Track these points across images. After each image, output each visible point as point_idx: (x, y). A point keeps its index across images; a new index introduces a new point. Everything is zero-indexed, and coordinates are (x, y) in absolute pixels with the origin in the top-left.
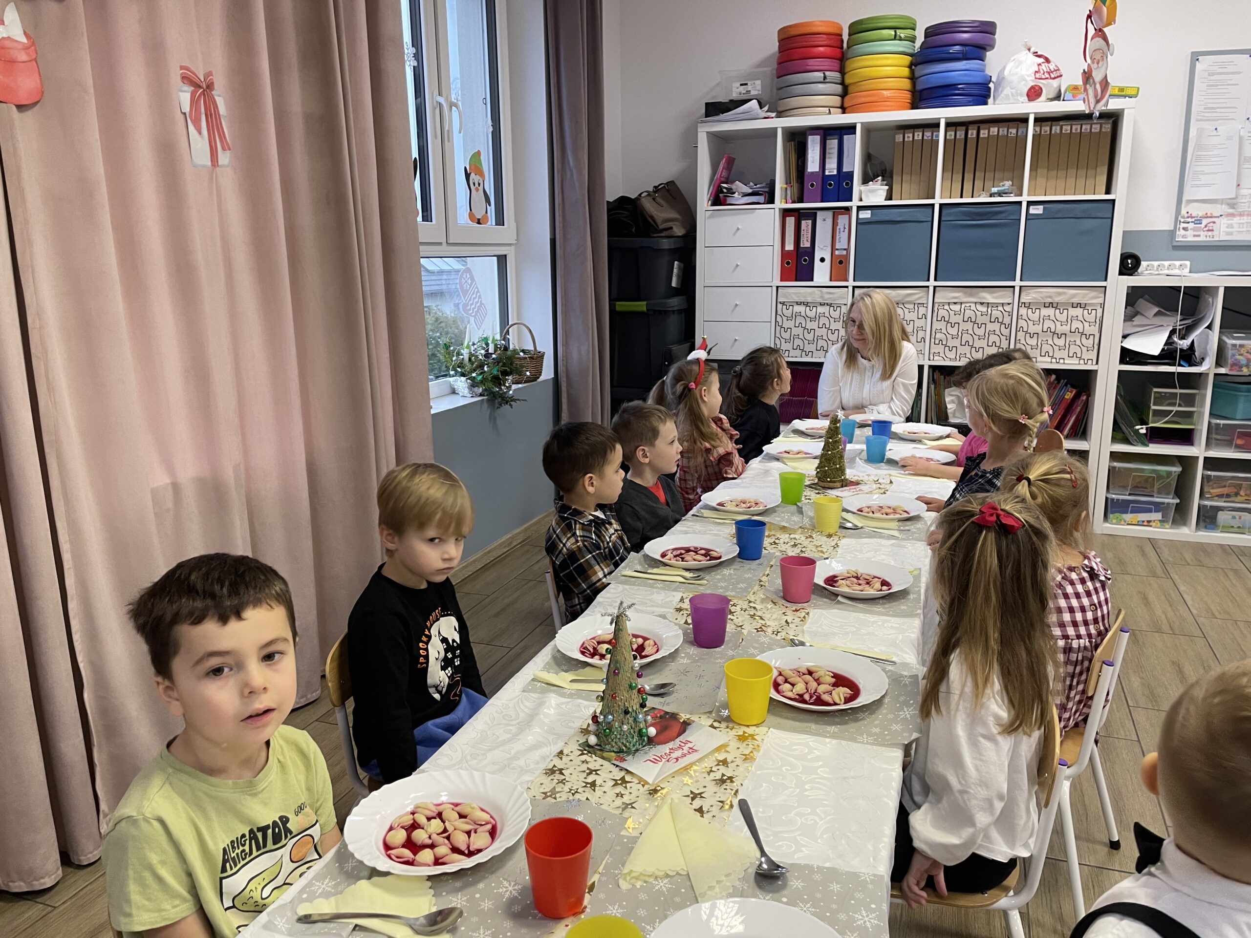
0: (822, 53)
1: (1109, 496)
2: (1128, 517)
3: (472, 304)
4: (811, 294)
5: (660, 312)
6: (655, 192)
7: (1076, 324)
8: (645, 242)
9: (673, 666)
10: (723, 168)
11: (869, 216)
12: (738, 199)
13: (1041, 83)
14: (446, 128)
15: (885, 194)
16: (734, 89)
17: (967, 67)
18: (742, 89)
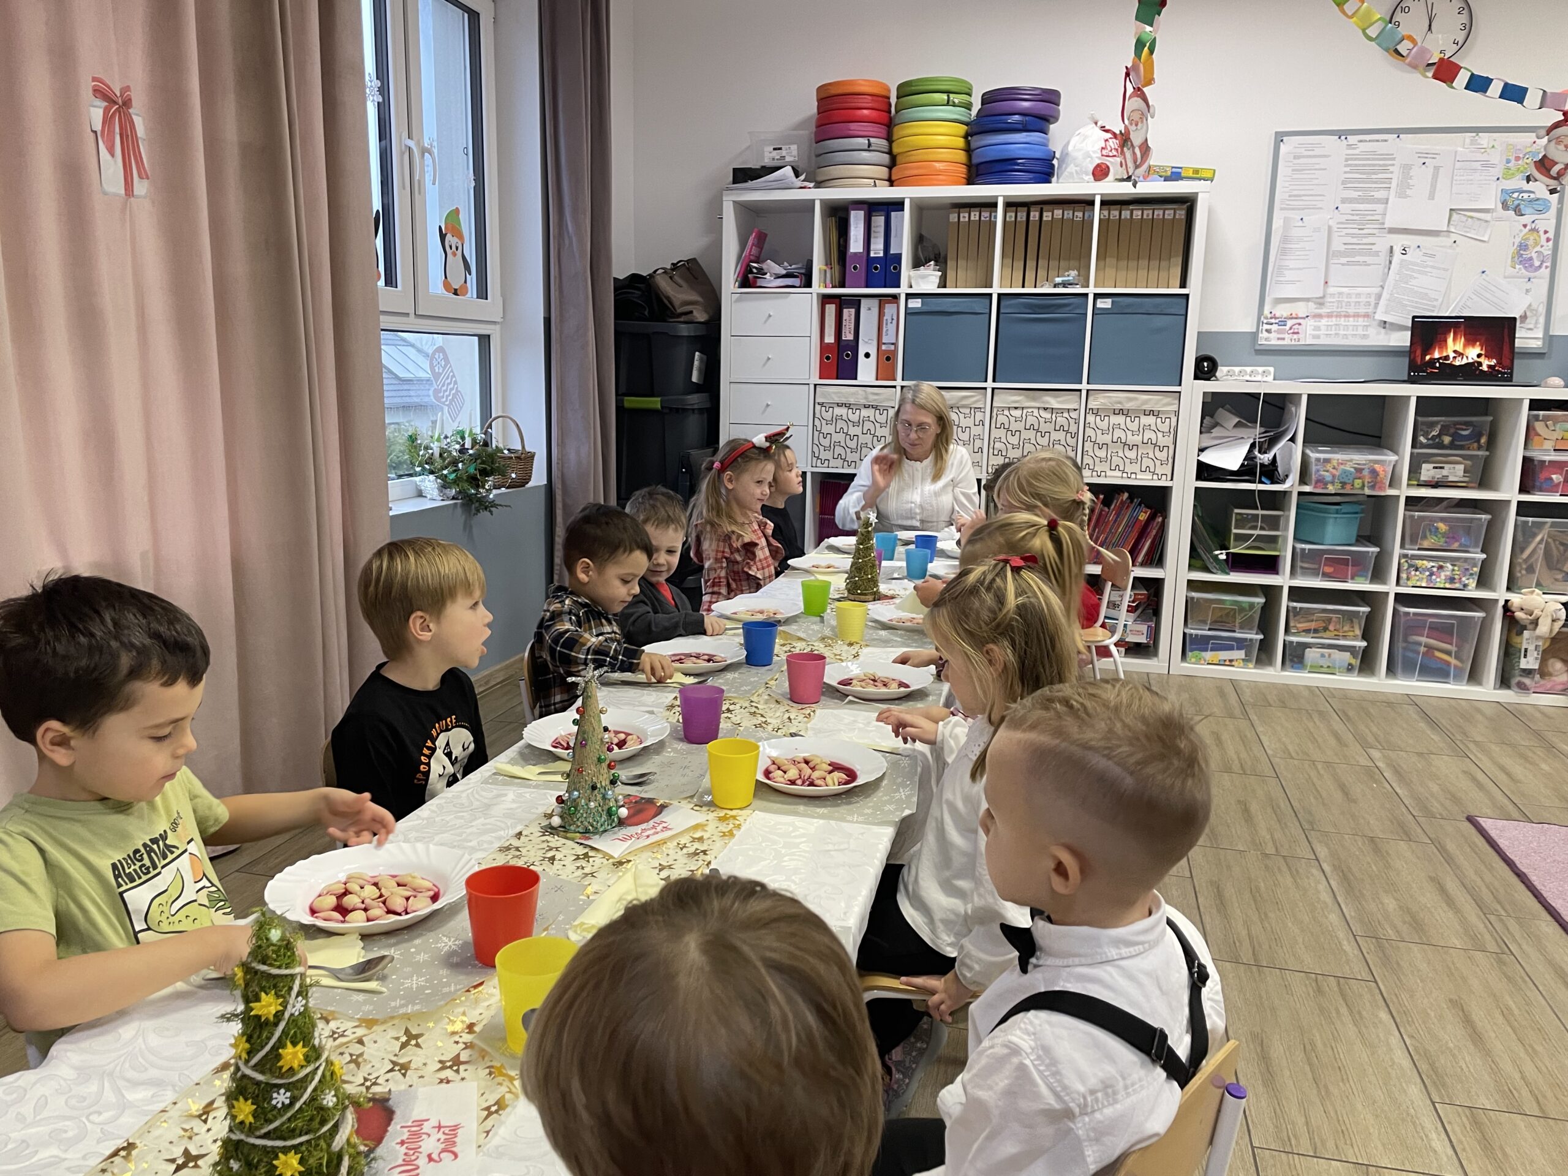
0: (866, 116)
1: (1187, 631)
2: (1209, 655)
3: (445, 391)
4: (854, 394)
5: (677, 410)
6: (673, 270)
7: (1149, 435)
8: (659, 327)
9: (657, 759)
10: (753, 245)
11: (919, 305)
12: (770, 281)
13: (1109, 161)
14: (417, 178)
15: (937, 281)
16: (767, 154)
17: (1028, 140)
18: (776, 154)
